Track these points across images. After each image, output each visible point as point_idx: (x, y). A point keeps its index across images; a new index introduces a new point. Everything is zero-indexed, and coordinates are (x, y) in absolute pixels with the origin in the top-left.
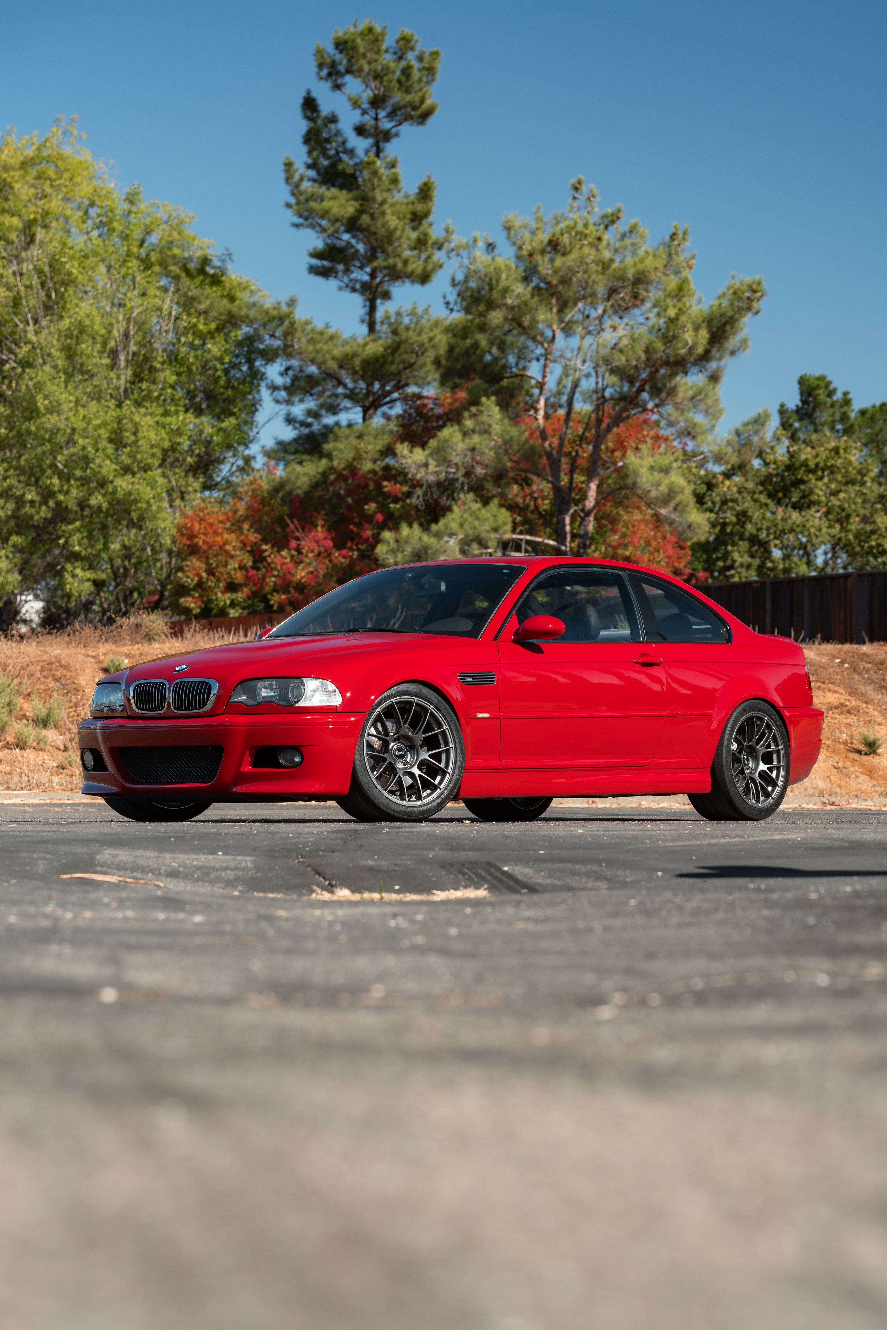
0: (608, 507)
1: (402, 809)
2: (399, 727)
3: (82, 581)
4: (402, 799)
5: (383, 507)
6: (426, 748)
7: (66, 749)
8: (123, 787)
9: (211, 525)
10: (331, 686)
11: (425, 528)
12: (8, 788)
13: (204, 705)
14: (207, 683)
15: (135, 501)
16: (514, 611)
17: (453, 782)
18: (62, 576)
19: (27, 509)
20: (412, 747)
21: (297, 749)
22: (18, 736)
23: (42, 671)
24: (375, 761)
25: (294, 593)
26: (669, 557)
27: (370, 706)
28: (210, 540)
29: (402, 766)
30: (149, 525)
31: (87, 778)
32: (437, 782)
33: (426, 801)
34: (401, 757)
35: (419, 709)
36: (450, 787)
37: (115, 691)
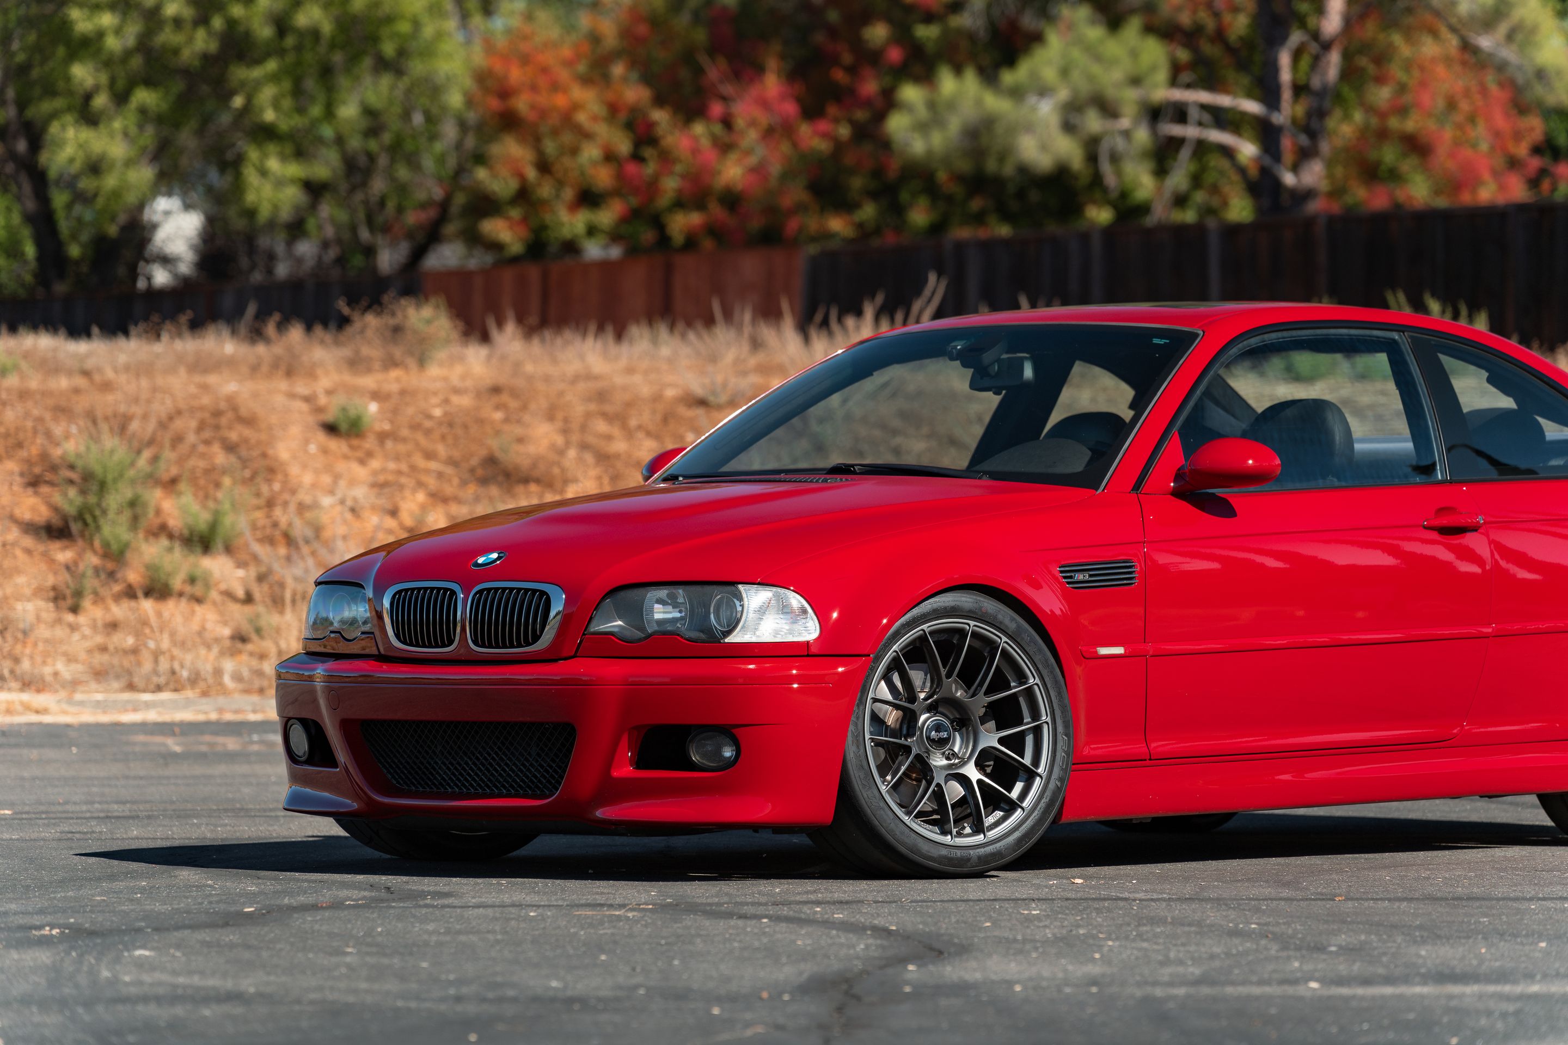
0: (1370, 29)
1: (944, 852)
2: (937, 681)
3: (280, 183)
4: (944, 833)
5: (903, 35)
6: (992, 724)
7: (249, 599)
8: (370, 802)
9: (545, 70)
10: (796, 600)
11: (989, 76)
12: (131, 687)
13: (536, 638)
14: (543, 593)
15: (389, 19)
16: (1175, 429)
17: (1048, 794)
18: (238, 175)
19: (168, 36)
20: (963, 722)
21: (728, 732)
22: (152, 569)
23: (201, 428)
24: (888, 752)
25: (717, 211)
26: (1497, 134)
27: (880, 641)
28: (542, 99)
29: (944, 762)
30: (417, 67)
31: (295, 778)
32: (1015, 794)
33: (992, 834)
34: (942, 743)
35: (977, 644)
36: (1042, 804)
37: (354, 599)
